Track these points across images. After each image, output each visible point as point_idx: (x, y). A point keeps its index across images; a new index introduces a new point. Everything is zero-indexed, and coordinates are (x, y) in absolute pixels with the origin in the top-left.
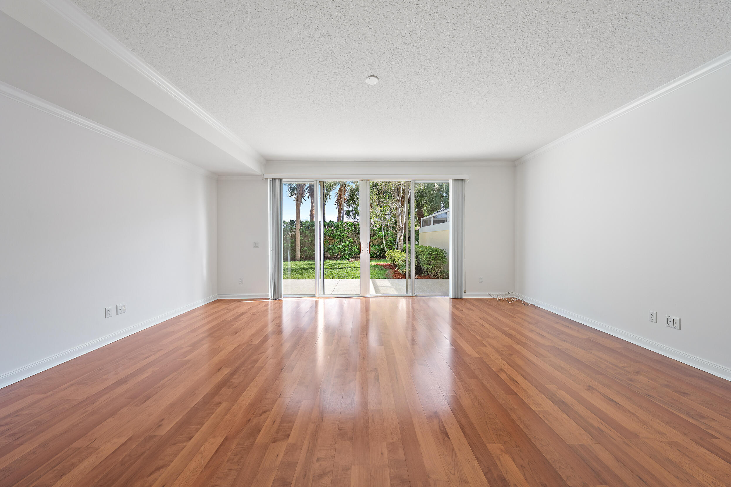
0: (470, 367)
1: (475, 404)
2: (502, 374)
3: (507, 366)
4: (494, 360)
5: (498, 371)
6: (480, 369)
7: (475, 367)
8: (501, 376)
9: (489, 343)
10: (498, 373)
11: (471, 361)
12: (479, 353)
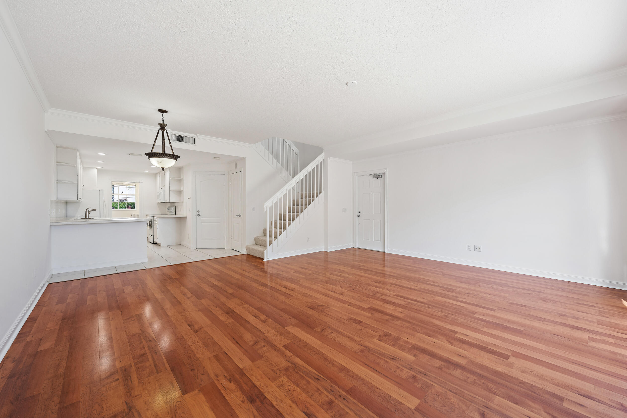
0: (289, 315)
1: (277, 298)
2: (264, 318)
3: (259, 327)
4: (272, 330)
5: (267, 319)
6: (281, 317)
7: (285, 317)
8: (265, 317)
9: (282, 354)
10: (267, 318)
11: (291, 321)
12: (288, 332)
